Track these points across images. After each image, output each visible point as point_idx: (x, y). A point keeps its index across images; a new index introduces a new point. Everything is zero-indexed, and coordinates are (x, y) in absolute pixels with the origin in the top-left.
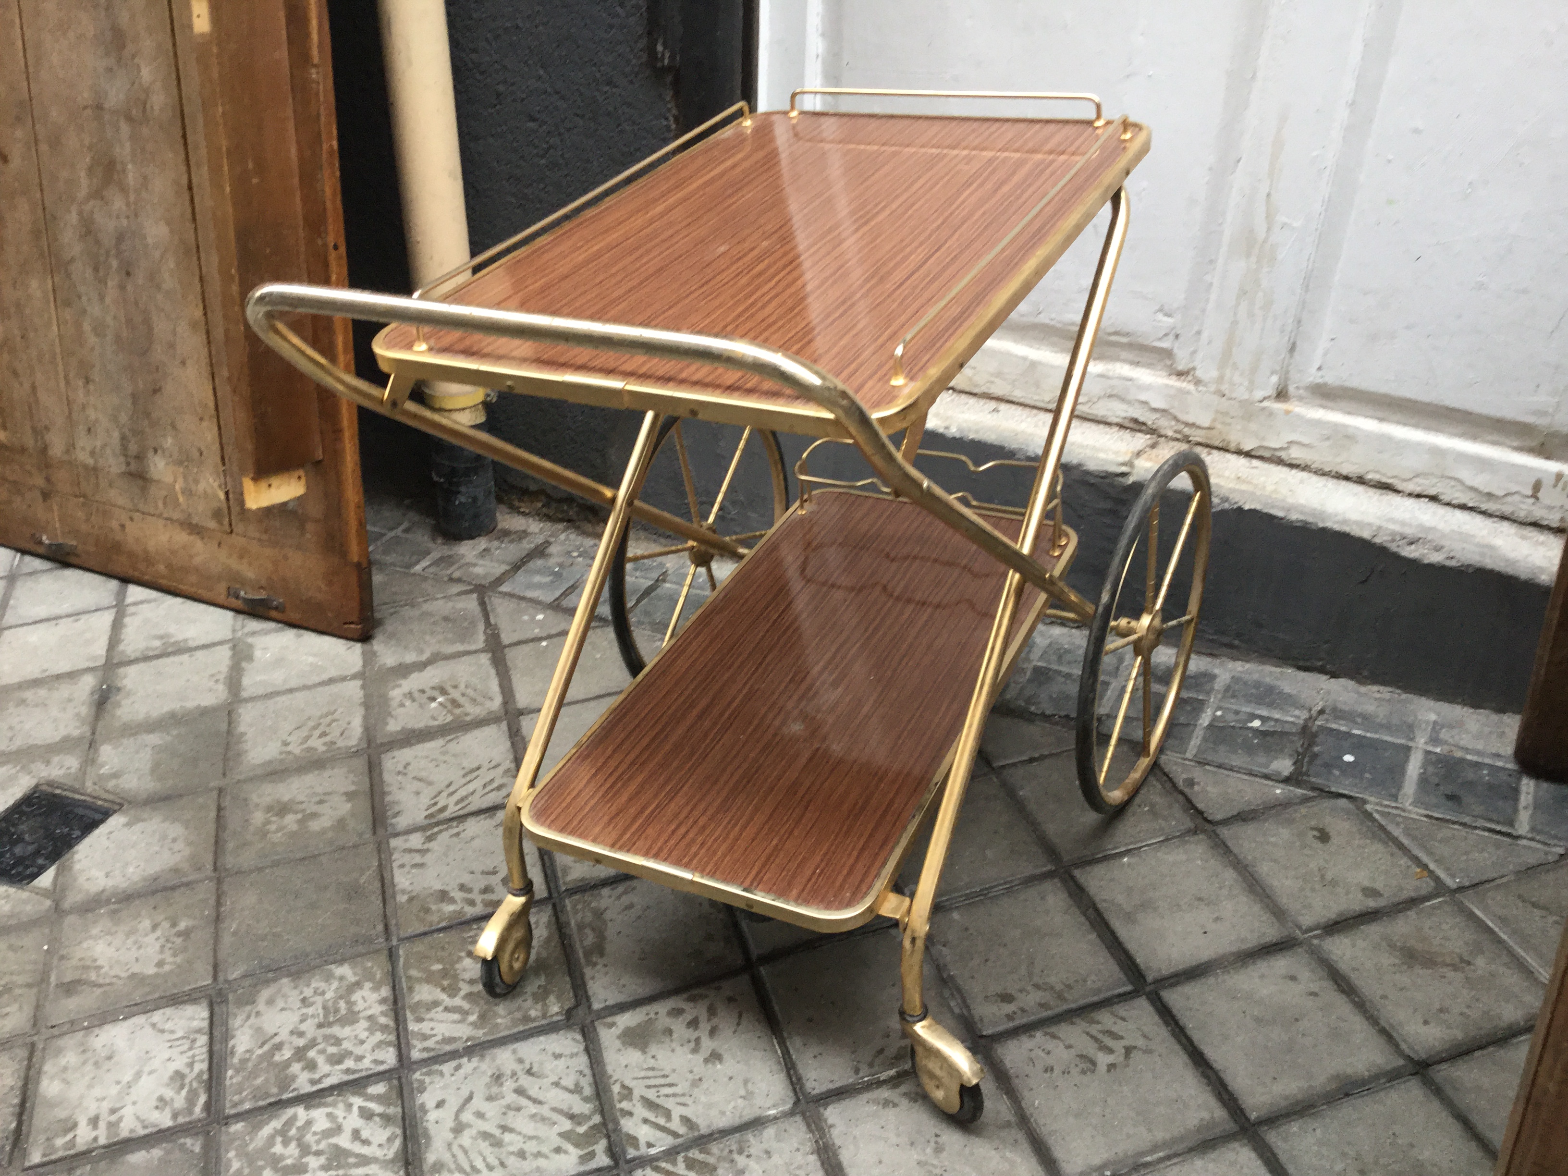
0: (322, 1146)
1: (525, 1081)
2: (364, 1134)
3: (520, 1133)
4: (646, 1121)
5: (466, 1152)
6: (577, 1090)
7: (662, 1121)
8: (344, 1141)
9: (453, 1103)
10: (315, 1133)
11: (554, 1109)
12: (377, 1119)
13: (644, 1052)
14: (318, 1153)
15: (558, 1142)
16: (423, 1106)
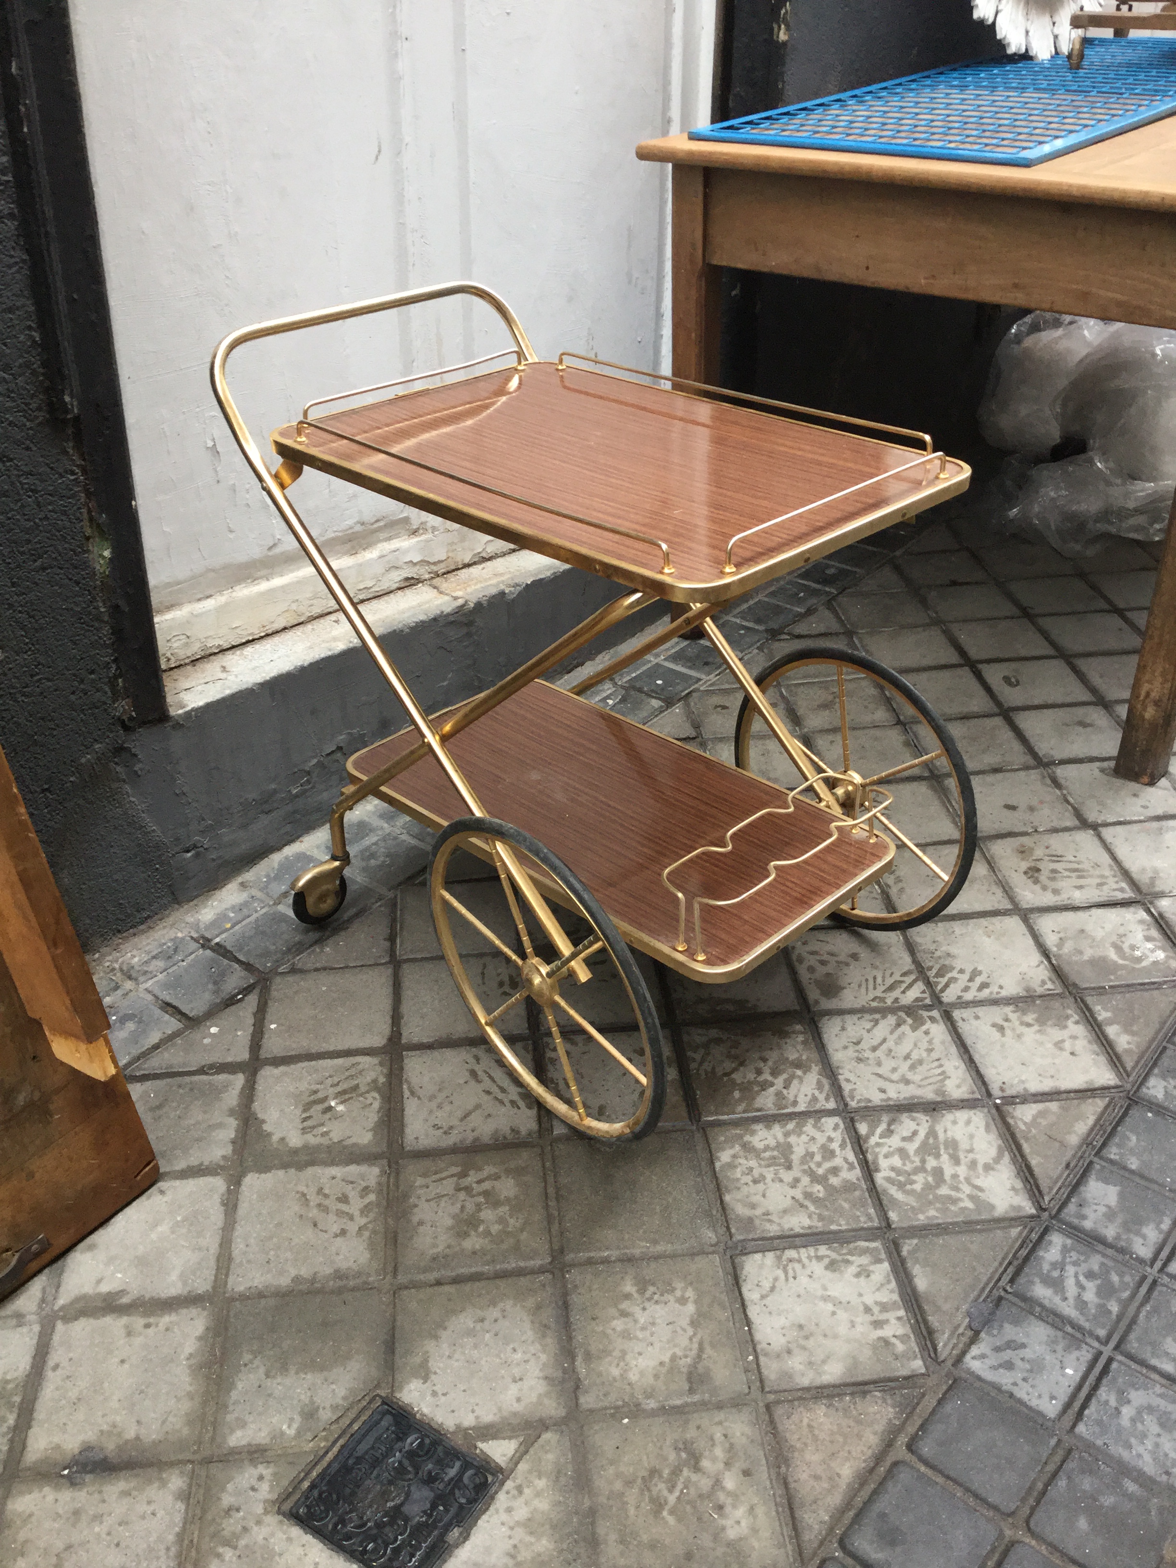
0: (917, 1160)
1: (864, 1045)
2: (906, 1134)
3: (911, 1051)
4: (903, 992)
5: (926, 1078)
6: (876, 1022)
7: (904, 986)
8: (912, 1148)
9: (881, 1083)
10: (904, 1164)
11: (892, 1032)
12: (892, 1127)
13: (844, 988)
14: (923, 1161)
15: (919, 1033)
16: (882, 1100)
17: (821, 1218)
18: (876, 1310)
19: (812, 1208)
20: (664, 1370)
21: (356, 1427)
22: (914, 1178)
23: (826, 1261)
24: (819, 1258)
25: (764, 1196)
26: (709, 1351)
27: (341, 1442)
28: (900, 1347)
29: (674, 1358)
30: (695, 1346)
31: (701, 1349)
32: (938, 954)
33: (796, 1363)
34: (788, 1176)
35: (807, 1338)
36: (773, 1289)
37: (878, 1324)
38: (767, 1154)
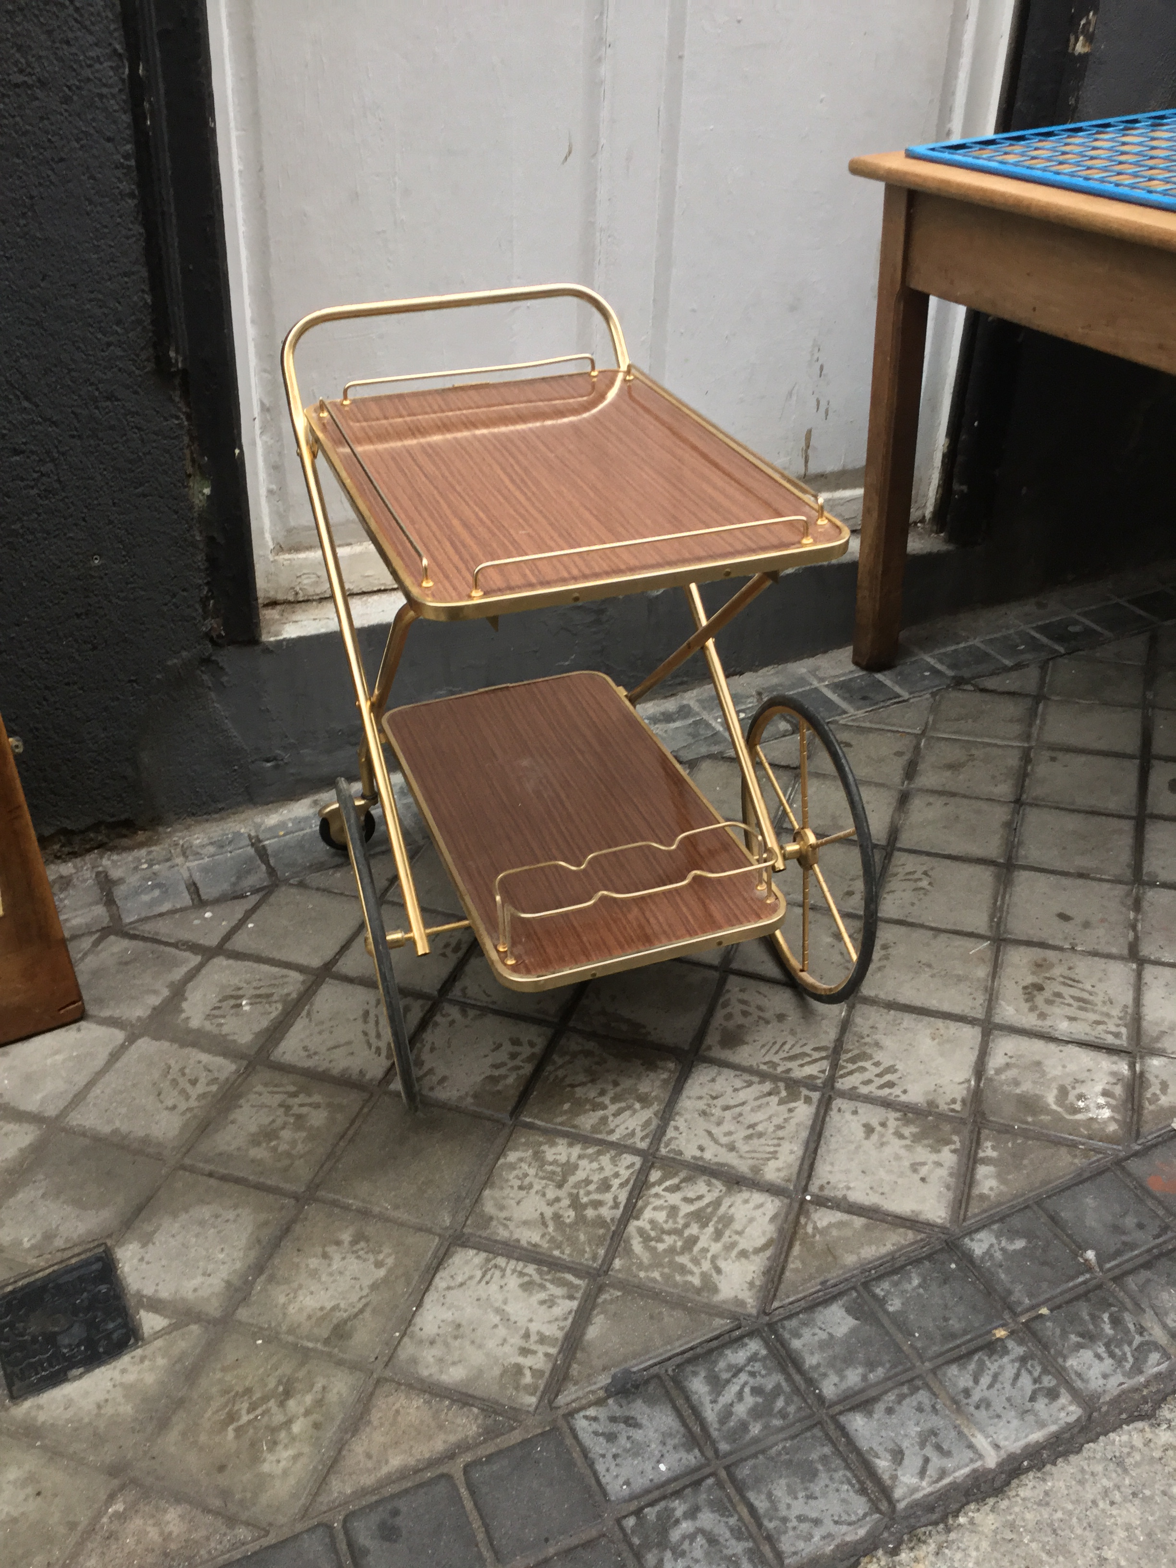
0: (681, 1222)
1: (720, 1102)
2: (691, 1195)
3: (761, 1122)
4: (802, 1066)
5: (755, 1152)
6: (750, 1084)
7: (808, 1059)
8: (686, 1209)
9: (706, 1142)
10: (666, 1222)
11: (756, 1099)
12: (683, 1185)
13: (747, 1043)
14: (686, 1226)
15: (783, 1108)
16: (694, 1157)
17: (552, 1240)
18: (534, 1338)
19: (551, 1229)
20: (320, 1314)
21: (73, 1261)
22: (666, 1237)
23: (526, 1279)
24: (521, 1274)
25: (518, 1203)
26: (367, 1314)
27: (56, 1268)
28: (528, 1379)
29: (335, 1308)
30: (360, 1305)
31: (361, 1311)
32: (867, 1040)
33: (429, 1355)
34: (551, 1194)
35: (456, 1338)
36: (461, 1285)
37: (524, 1352)
38: (549, 1168)
